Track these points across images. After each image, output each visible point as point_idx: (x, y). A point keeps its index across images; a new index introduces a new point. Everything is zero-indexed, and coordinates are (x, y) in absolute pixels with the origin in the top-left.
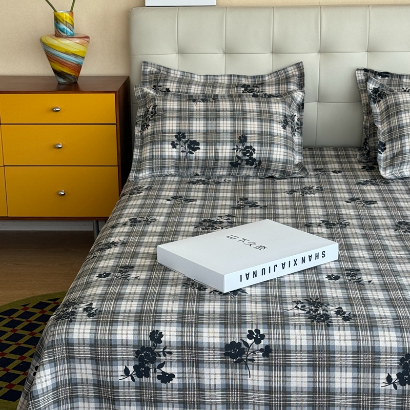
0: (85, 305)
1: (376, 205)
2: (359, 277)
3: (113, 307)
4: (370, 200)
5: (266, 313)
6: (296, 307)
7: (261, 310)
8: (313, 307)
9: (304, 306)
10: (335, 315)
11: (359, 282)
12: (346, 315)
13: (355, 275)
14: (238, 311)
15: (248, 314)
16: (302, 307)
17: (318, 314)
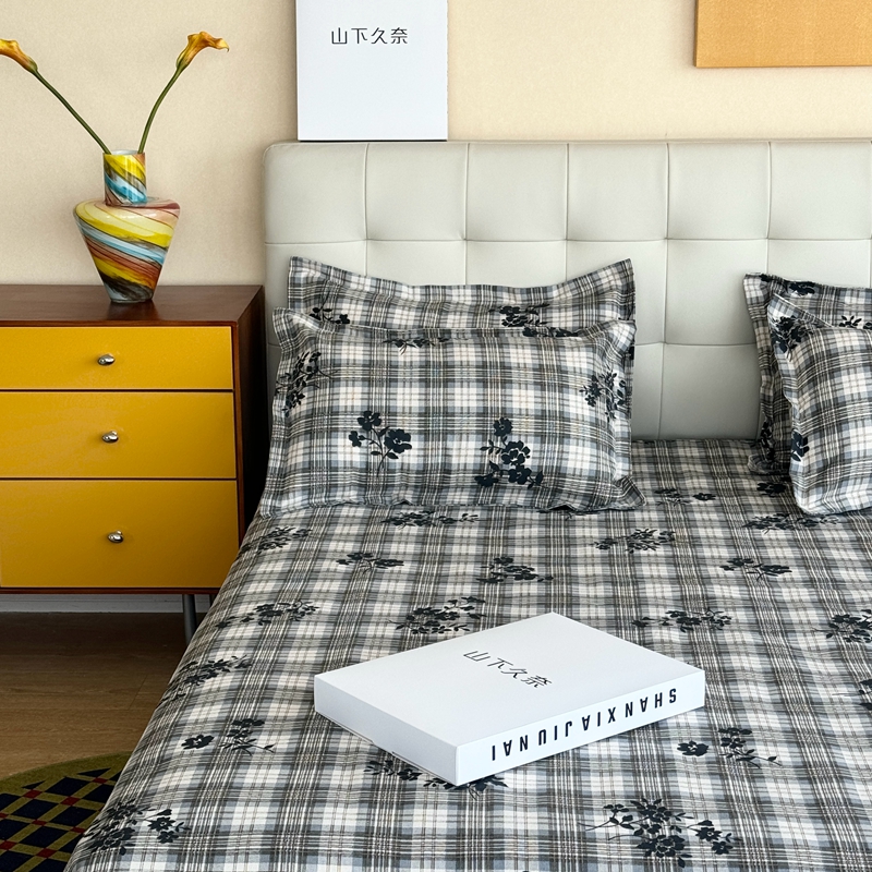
0: (154, 813)
1: (787, 575)
2: (749, 748)
3: (216, 819)
4: (774, 563)
5: (547, 834)
6: (613, 820)
7: (536, 827)
8: (648, 820)
9: (630, 818)
10: (698, 838)
11: (748, 759)
12: (720, 840)
13: (741, 743)
14: (486, 830)
15: (509, 837)
16: (625, 819)
17: (660, 837)
